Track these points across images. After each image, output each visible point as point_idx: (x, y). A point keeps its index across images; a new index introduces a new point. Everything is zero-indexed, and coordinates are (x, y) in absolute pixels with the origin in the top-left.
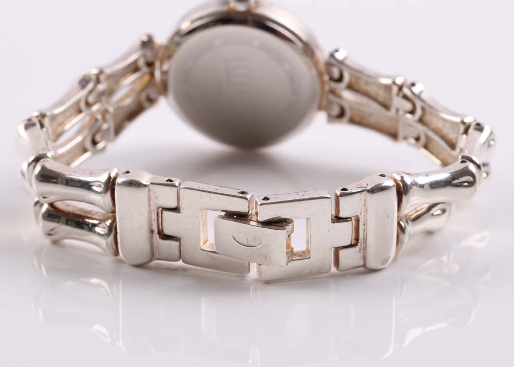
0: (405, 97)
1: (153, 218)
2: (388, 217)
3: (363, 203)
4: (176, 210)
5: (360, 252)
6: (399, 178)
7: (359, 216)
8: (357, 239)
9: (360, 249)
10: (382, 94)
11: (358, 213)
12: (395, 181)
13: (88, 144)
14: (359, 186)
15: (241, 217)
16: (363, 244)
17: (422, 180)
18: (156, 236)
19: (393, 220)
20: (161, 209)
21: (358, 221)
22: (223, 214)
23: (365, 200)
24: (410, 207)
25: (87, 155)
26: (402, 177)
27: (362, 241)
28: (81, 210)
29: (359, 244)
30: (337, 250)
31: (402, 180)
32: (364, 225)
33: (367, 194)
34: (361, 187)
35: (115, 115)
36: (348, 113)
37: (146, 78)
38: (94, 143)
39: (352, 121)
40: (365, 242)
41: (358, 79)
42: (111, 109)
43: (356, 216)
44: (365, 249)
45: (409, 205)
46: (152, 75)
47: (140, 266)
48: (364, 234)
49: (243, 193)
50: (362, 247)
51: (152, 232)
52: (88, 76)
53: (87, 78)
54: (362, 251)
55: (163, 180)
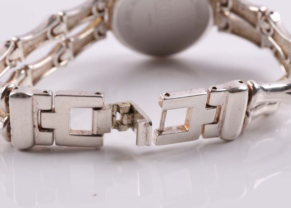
1: (35, 117)
2: (240, 109)
3: (225, 98)
4: (51, 111)
5: (218, 128)
6: (251, 85)
7: (222, 106)
8: (218, 119)
9: (219, 126)
10: (252, 17)
11: (221, 104)
12: (249, 86)
13: (56, 62)
14: (224, 87)
16: (221, 124)
17: (266, 87)
18: (37, 129)
19: (243, 112)
20: (40, 111)
21: (220, 109)
23: (227, 97)
24: (256, 104)
25: (54, 69)
26: (253, 84)
27: (221, 122)
29: (218, 123)
30: (204, 125)
31: (253, 87)
32: (224, 112)
33: (229, 93)
34: (225, 88)
35: (74, 43)
36: (231, 27)
37: (99, 20)
38: (60, 61)
39: (233, 32)
40: (222, 123)
41: (237, 5)
42: (72, 40)
43: (219, 106)
44: (222, 126)
45: (255, 103)
46: (103, 18)
47: (26, 150)
48: (223, 117)
49: (98, 93)
50: (220, 125)
51: (34, 126)
52: (55, 16)
53: (54, 17)
54: (219, 128)
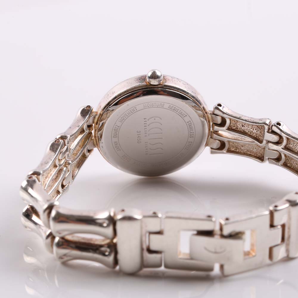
0: (273, 132)
4: (160, 233)
7: (285, 223)
8: (283, 239)
13: (60, 188)
15: (209, 233)
16: (287, 242)
18: (145, 252)
20: (148, 233)
22: (195, 232)
28: (83, 238)
29: (285, 242)
32: (288, 228)
33: (291, 207)
36: (227, 146)
38: (63, 186)
39: (229, 151)
40: (288, 240)
44: (288, 245)
48: (288, 234)
49: (209, 216)
51: (143, 250)
54: (286, 246)
55: (151, 213)
